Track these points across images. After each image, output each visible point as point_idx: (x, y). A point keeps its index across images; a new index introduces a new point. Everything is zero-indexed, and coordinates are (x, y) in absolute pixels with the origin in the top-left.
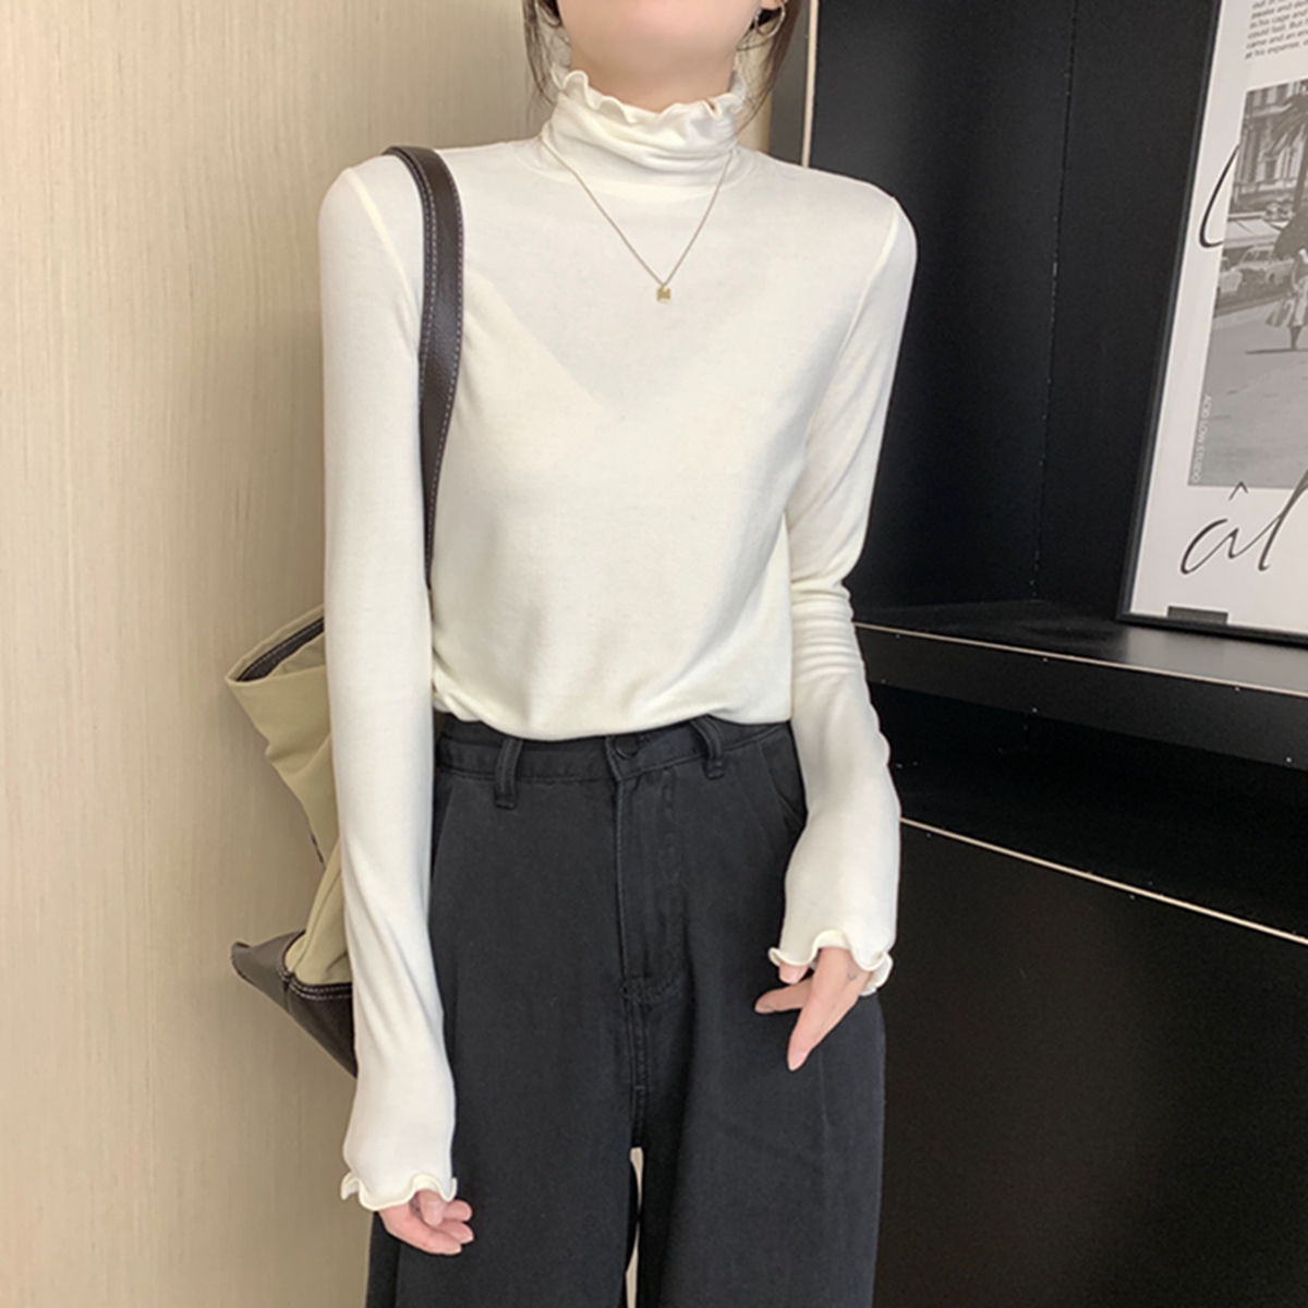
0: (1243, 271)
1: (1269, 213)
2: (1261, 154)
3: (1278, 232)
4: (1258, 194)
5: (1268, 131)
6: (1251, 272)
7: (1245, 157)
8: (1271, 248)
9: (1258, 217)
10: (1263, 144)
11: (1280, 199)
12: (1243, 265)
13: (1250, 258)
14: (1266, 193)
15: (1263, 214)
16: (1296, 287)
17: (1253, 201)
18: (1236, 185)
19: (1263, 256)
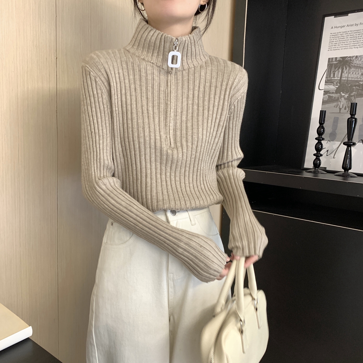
0: (328, 96)
1: (334, 84)
2: (332, 71)
3: (336, 88)
4: (331, 80)
5: (333, 67)
6: (330, 96)
7: (328, 72)
8: (335, 91)
9: (332, 85)
10: (332, 69)
11: (336, 81)
12: (328, 94)
13: (330, 93)
14: (333, 80)
15: (333, 84)
16: (340, 100)
17: (330, 81)
18: (326, 78)
19: (333, 93)
